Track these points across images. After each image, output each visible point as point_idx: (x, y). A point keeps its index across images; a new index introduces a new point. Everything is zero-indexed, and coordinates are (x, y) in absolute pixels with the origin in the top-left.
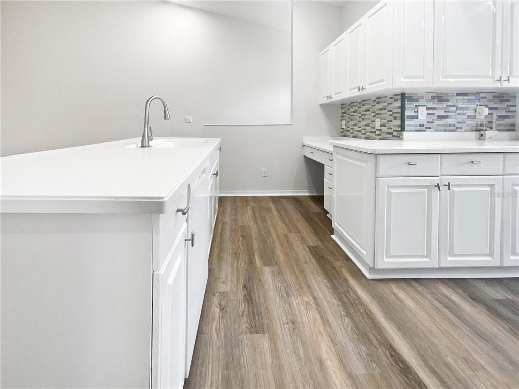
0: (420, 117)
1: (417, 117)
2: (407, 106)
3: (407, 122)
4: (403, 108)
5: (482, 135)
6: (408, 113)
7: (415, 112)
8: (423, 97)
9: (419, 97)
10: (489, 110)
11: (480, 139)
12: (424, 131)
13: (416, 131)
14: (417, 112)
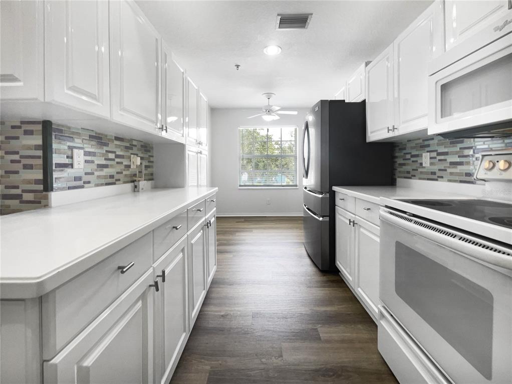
0: (76, 166)
1: (72, 165)
2: (55, 146)
3: (55, 175)
4: (46, 148)
5: (136, 187)
6: (57, 159)
7: (68, 157)
8: (78, 134)
9: (73, 133)
10: (141, 159)
11: (134, 191)
12: (82, 187)
13: (69, 188)
14: (72, 158)
